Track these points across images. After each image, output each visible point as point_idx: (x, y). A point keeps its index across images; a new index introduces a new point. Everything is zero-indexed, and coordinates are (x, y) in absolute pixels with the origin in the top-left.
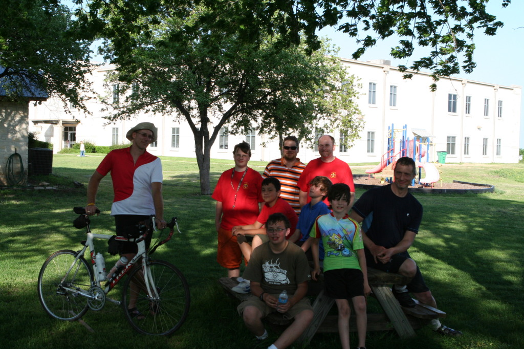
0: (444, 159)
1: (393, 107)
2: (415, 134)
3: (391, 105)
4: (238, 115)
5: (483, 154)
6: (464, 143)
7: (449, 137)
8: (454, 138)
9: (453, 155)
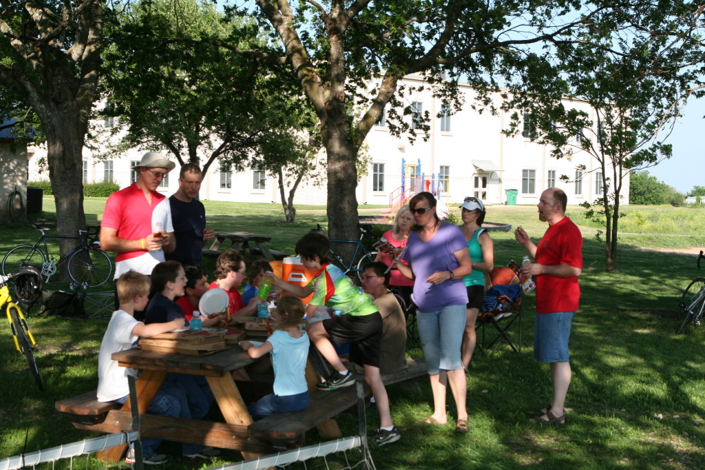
0: (514, 199)
1: (445, 133)
2: (476, 167)
3: (442, 130)
4: (228, 152)
5: (576, 193)
6: (547, 178)
7: (525, 171)
8: (533, 171)
9: (532, 195)
